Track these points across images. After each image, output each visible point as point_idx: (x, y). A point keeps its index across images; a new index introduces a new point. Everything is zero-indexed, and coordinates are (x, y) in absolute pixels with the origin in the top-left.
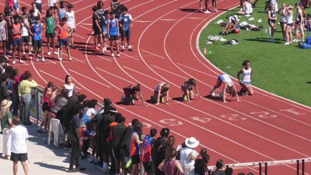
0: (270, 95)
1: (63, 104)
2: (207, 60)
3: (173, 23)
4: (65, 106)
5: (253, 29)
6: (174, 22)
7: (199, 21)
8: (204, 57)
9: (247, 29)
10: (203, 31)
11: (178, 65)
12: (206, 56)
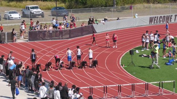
0: (153, 86)
2: (125, 70)
3: (109, 53)
5: (145, 56)
7: (121, 53)
8: (123, 69)
9: (142, 56)
10: (123, 57)
12: (124, 68)
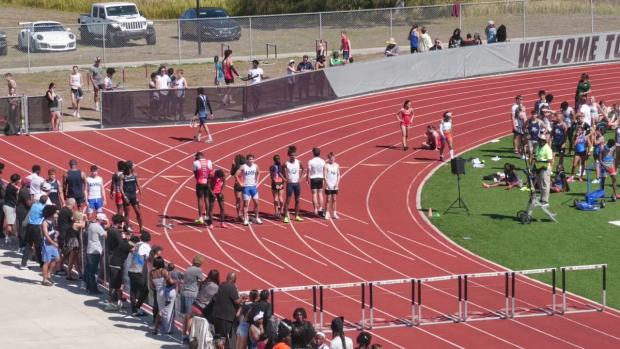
0: (532, 282)
1: (213, 293)
2: (433, 227)
4: (216, 295)
6: (382, 169)
7: (420, 167)
8: (429, 223)
10: (427, 181)
11: (389, 234)
12: (431, 220)
